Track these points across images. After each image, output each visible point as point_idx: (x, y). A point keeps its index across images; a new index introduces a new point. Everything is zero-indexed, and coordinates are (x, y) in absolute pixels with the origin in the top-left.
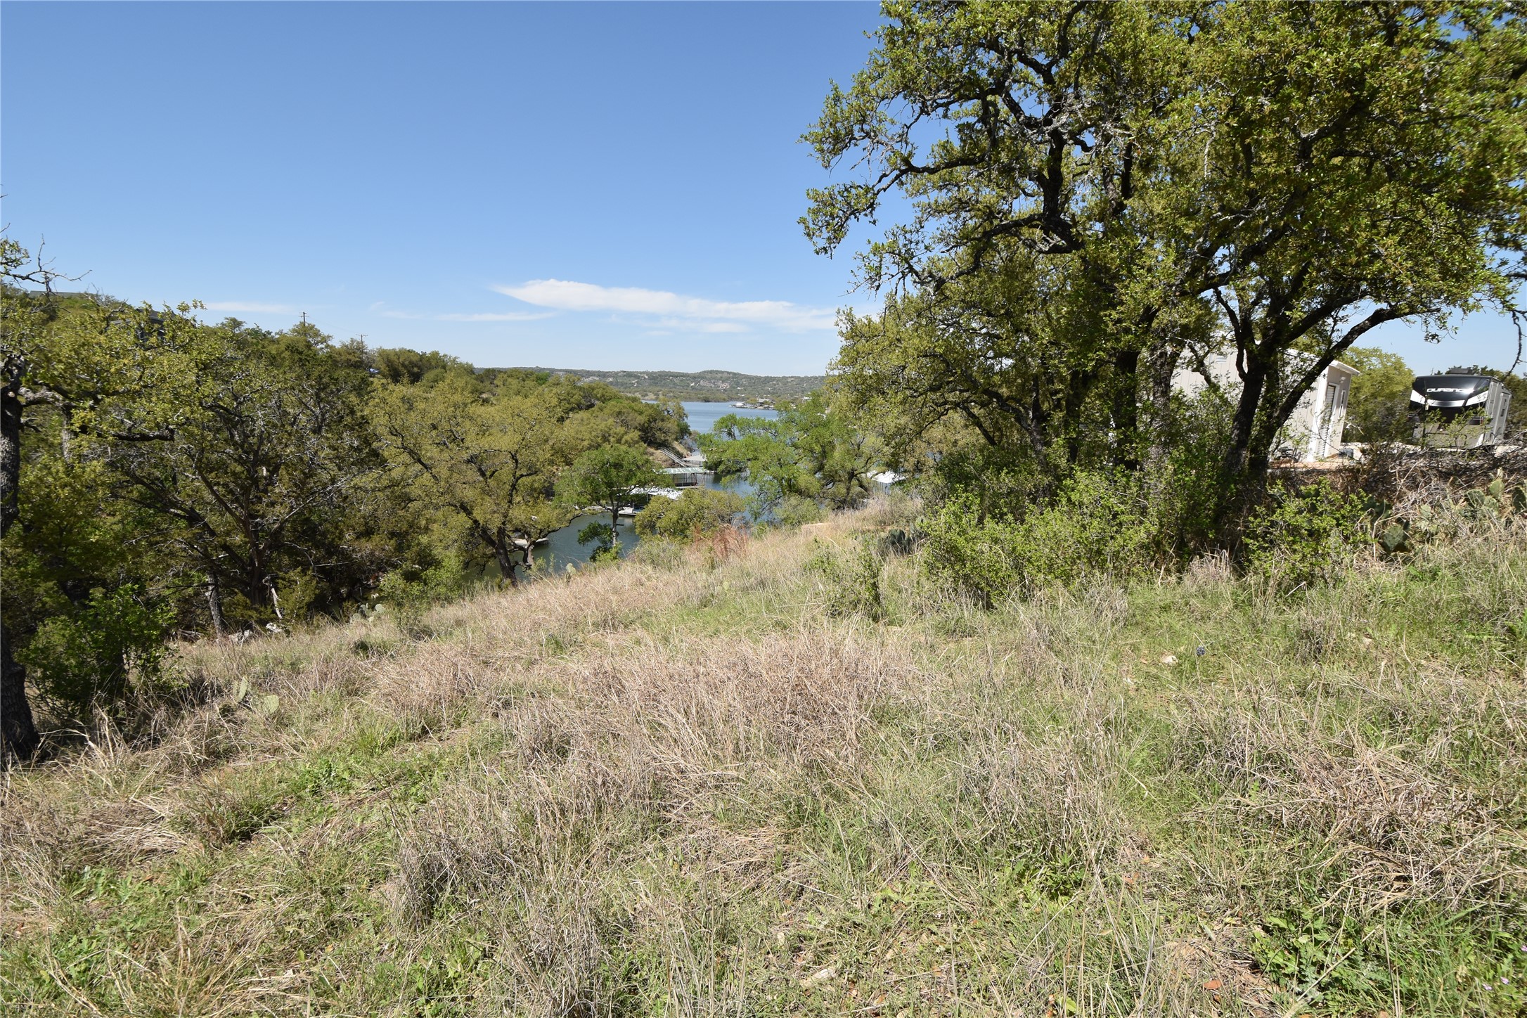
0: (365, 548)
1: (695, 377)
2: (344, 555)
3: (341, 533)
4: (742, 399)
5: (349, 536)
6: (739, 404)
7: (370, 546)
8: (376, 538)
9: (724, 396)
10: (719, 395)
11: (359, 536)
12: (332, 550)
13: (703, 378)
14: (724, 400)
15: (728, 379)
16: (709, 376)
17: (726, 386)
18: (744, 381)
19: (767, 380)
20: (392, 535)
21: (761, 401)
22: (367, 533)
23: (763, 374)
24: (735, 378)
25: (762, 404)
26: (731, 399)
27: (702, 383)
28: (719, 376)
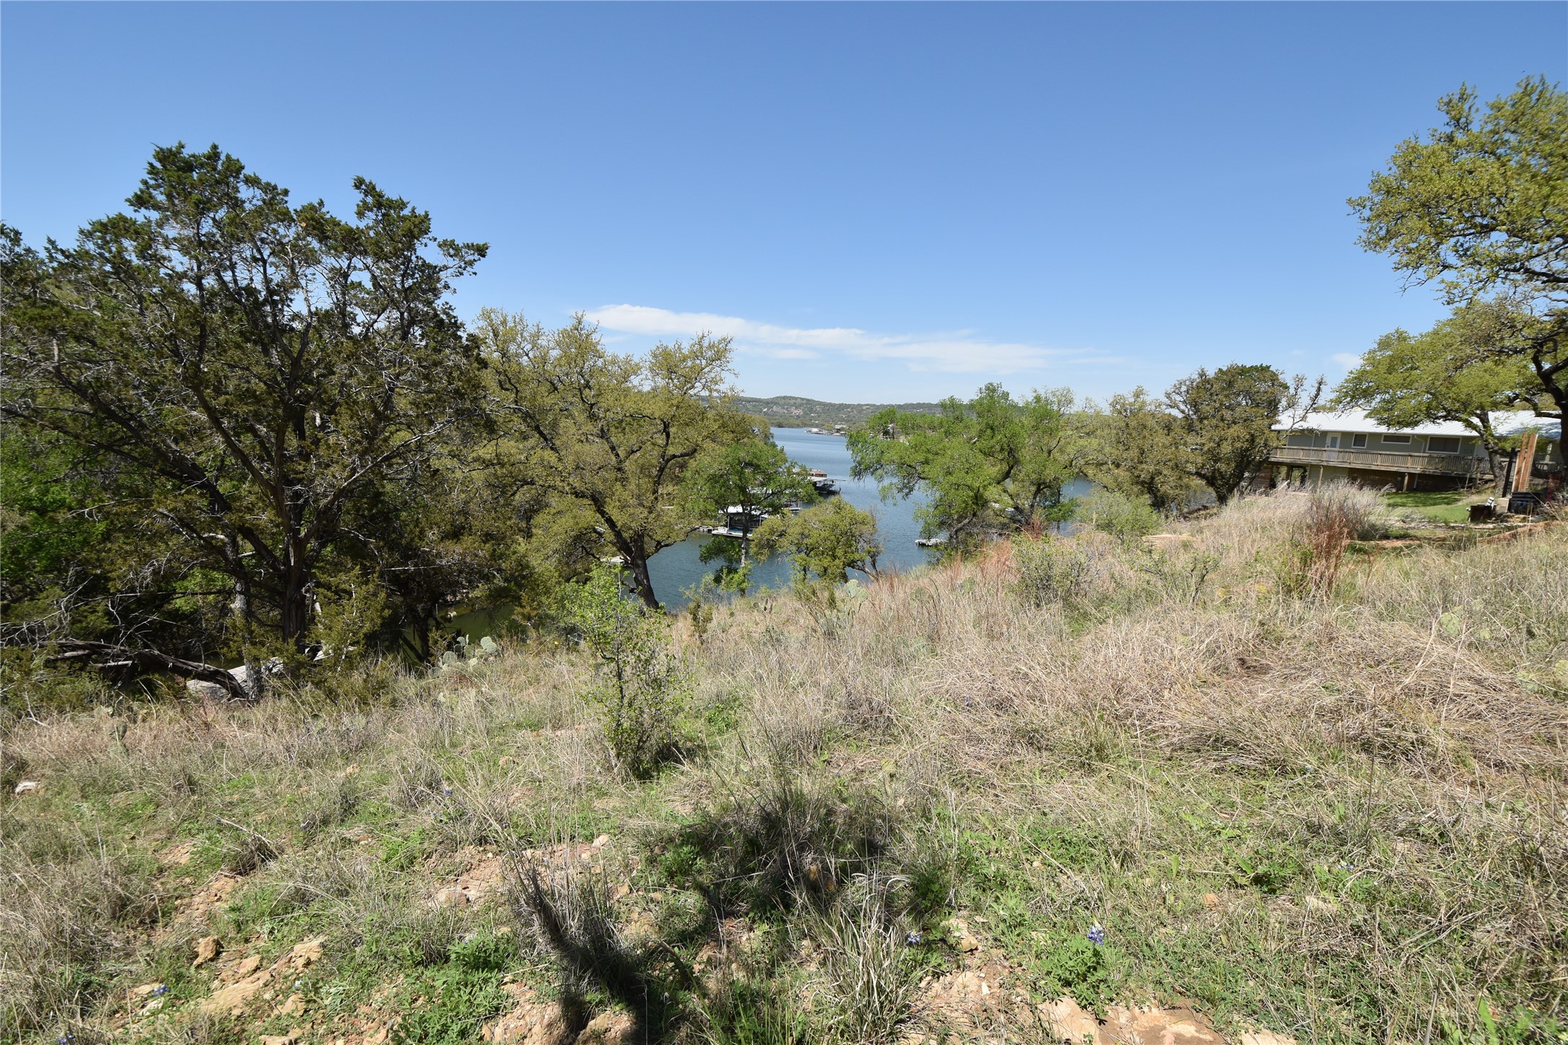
0: (452, 554)
1: (768, 403)
2: (426, 559)
3: (422, 532)
4: (817, 426)
5: (432, 535)
6: (815, 430)
7: (459, 549)
8: (467, 541)
9: (798, 422)
10: (792, 421)
11: (445, 537)
12: (409, 553)
13: (776, 404)
14: (798, 426)
15: (801, 405)
16: (782, 402)
17: (799, 412)
18: (818, 408)
19: (842, 407)
20: (488, 537)
21: (838, 427)
22: (455, 534)
23: (837, 400)
24: (809, 405)
25: (838, 431)
26: (805, 425)
27: (775, 408)
28: (792, 402)
